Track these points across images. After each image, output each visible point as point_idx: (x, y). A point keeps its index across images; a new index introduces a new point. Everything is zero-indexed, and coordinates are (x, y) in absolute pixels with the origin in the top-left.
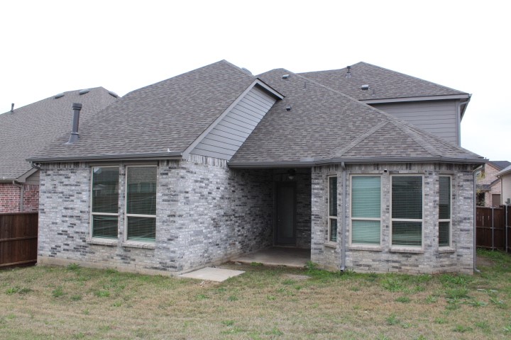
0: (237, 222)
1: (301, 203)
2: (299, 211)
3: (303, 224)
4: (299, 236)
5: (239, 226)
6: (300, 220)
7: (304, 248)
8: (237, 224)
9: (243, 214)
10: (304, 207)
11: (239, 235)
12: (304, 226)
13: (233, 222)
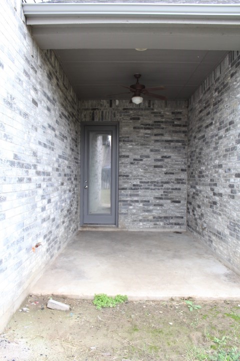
0: (40, 186)
1: (128, 157)
2: (123, 170)
3: (129, 192)
4: (123, 211)
5: (43, 197)
6: (126, 186)
7: (131, 230)
8: (40, 192)
9: (49, 169)
10: (132, 163)
11: (44, 220)
12: (131, 195)
13: (32, 186)
